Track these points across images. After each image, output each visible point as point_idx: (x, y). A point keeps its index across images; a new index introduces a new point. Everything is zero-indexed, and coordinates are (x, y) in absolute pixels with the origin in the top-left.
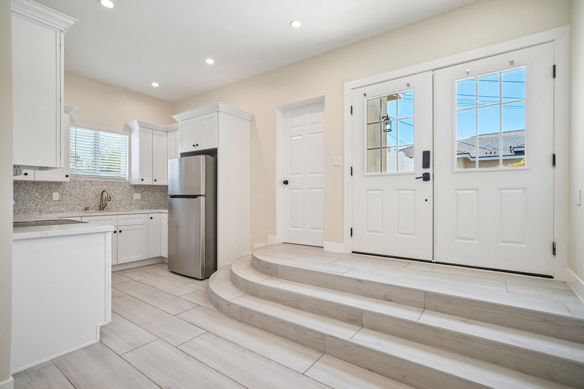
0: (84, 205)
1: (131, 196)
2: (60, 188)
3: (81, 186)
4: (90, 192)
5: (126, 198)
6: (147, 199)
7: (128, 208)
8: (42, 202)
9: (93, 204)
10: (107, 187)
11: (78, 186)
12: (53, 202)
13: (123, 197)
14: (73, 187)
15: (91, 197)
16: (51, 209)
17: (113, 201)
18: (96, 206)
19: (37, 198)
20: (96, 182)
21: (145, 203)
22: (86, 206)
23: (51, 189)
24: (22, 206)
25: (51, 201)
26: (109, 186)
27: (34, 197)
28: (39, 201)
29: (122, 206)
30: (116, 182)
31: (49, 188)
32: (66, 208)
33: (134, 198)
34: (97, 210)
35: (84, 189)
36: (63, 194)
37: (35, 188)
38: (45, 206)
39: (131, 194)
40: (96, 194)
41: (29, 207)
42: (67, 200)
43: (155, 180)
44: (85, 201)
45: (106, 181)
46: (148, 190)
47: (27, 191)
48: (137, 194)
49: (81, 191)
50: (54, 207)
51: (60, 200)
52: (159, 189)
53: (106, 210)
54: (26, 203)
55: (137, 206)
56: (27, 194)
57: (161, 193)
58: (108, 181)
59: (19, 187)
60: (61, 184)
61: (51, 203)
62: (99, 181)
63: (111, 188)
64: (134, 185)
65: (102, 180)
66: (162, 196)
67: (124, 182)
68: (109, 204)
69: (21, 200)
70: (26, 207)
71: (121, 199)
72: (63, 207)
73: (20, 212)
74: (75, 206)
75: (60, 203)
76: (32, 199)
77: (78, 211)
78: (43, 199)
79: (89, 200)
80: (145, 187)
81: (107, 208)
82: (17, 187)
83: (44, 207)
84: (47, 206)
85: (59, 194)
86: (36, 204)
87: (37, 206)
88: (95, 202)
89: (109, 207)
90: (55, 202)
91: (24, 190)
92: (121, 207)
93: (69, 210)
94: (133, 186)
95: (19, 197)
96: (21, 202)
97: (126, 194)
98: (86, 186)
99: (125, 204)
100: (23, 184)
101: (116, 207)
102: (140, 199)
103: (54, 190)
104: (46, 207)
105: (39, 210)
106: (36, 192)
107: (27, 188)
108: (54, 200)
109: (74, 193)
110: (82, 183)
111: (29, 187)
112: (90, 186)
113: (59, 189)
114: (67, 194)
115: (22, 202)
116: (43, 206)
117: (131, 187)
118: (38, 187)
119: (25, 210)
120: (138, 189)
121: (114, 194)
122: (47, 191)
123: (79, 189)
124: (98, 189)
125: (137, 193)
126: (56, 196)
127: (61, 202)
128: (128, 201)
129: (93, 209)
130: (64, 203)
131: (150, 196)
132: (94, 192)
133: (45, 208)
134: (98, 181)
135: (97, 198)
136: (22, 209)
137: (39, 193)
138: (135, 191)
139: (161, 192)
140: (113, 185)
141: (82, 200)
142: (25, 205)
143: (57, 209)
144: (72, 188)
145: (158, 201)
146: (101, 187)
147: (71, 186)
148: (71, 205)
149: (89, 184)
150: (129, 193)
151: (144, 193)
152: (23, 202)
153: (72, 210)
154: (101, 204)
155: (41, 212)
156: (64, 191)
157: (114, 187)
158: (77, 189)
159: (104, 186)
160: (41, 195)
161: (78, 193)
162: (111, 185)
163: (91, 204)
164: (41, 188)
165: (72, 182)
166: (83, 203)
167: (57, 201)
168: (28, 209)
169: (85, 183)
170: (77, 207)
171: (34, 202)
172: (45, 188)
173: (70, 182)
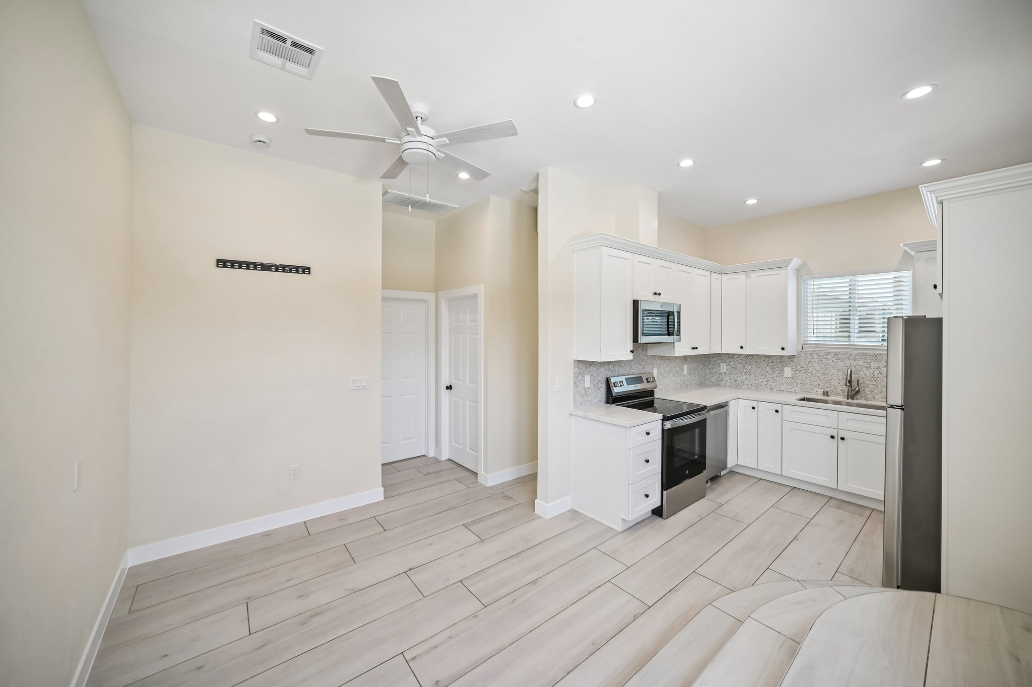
0: (825, 387)
2: (793, 363)
3: (821, 360)
4: (834, 370)
8: (773, 378)
9: (840, 388)
10: (864, 363)
11: (816, 360)
14: (810, 361)
15: (836, 377)
16: (783, 387)
17: (877, 387)
18: (844, 391)
19: (768, 373)
20: (845, 354)
22: (828, 389)
23: (782, 363)
25: (782, 377)
26: (869, 361)
27: (765, 371)
28: (770, 376)
30: (883, 354)
31: (780, 362)
32: (799, 388)
34: (845, 398)
35: (826, 364)
36: (796, 370)
37: (766, 361)
38: (776, 382)
40: (844, 374)
42: (802, 379)
44: (826, 382)
45: (863, 354)
47: (759, 365)
49: (821, 367)
50: (785, 386)
51: (793, 378)
56: (759, 368)
58: (866, 354)
60: (793, 358)
61: (781, 380)
62: (851, 353)
63: (873, 365)
65: (856, 352)
68: (869, 391)
69: (753, 373)
70: (758, 382)
72: (796, 386)
73: (752, 386)
74: (812, 387)
75: (793, 381)
76: (763, 374)
77: (817, 394)
78: (774, 374)
81: (866, 396)
82: (750, 360)
83: (775, 384)
85: (791, 370)
86: (767, 380)
87: (768, 382)
88: (843, 385)
89: (868, 396)
90: (788, 379)
91: (756, 364)
93: (804, 392)
96: (753, 376)
98: (828, 361)
100: (756, 357)
103: (786, 366)
104: (777, 384)
105: (770, 386)
106: (767, 366)
107: (760, 361)
109: (811, 369)
110: (822, 356)
112: (835, 360)
114: (801, 370)
116: (774, 382)
118: (769, 361)
119: (757, 385)
122: (779, 365)
123: (818, 364)
124: (849, 365)
126: (788, 372)
129: (840, 395)
130: (799, 382)
132: (842, 370)
133: (776, 386)
134: (847, 353)
136: (754, 383)
137: (770, 367)
140: (876, 360)
141: (823, 380)
142: (757, 379)
143: (790, 388)
144: (809, 363)
146: (854, 362)
147: (807, 360)
148: (806, 386)
149: (833, 358)
152: (755, 376)
153: (808, 392)
154: (848, 389)
155: (771, 389)
156: (798, 366)
157: (879, 364)
158: (815, 364)
159: (860, 361)
160: (772, 370)
161: (817, 369)
162: (873, 359)
163: (837, 386)
164: (772, 361)
165: (808, 355)
166: (824, 384)
167: (790, 378)
168: (760, 384)
169: (827, 356)
170: (815, 389)
171: (765, 377)
172: (776, 361)
173: (806, 355)
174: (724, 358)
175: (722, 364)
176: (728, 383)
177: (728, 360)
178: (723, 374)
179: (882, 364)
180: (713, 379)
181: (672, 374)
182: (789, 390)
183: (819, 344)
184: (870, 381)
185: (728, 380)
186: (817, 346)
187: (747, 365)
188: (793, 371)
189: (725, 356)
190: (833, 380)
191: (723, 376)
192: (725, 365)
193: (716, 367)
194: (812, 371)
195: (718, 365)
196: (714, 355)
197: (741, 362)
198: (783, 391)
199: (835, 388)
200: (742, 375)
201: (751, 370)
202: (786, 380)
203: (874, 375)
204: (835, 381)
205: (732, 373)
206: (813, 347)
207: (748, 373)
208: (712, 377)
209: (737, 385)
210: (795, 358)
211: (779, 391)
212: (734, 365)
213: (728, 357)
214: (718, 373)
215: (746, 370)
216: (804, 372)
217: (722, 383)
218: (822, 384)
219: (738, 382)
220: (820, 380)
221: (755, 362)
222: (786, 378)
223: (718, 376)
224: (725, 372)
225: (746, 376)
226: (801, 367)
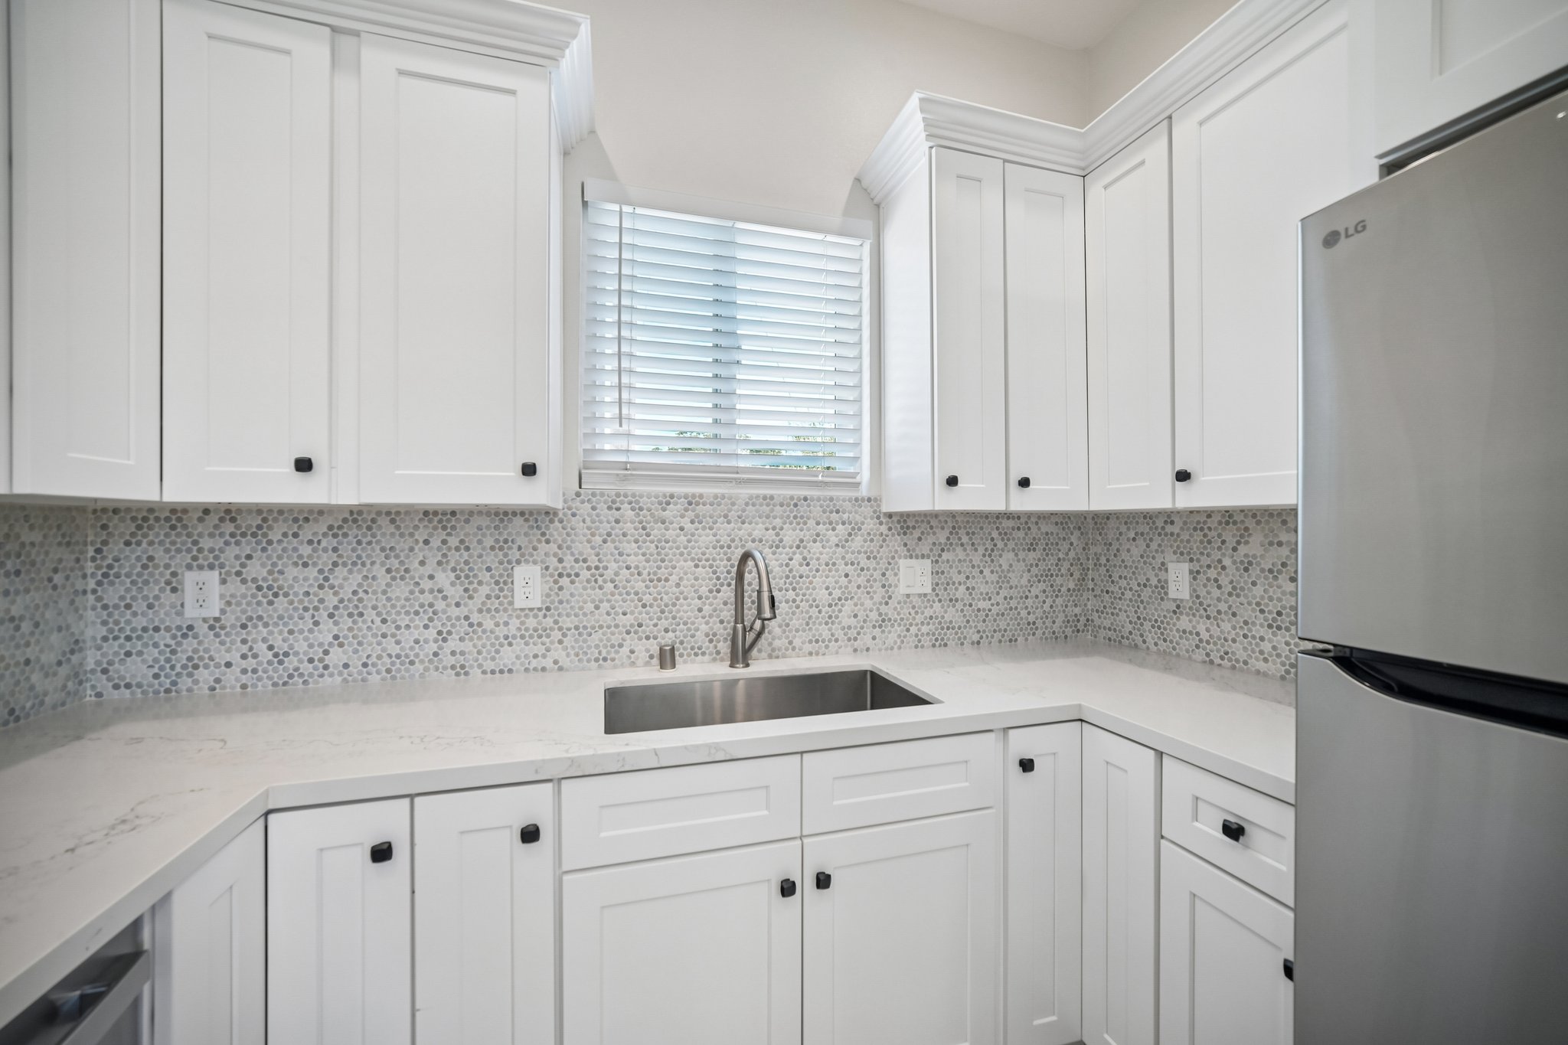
0: (659, 631)
1: (884, 575)
2: (548, 542)
3: (644, 528)
4: (685, 561)
5: (859, 587)
6: (962, 588)
7: (870, 643)
8: (467, 618)
9: (704, 627)
10: (767, 529)
11: (629, 528)
12: (518, 617)
13: (843, 581)
14: (609, 534)
15: (693, 586)
16: (507, 656)
17: (798, 607)
18: (715, 635)
19: (445, 598)
20: (717, 500)
21: (952, 615)
22: (671, 638)
23: (510, 548)
24: (379, 644)
25: (505, 610)
26: (778, 522)
27: (431, 591)
28: (455, 612)
29: (839, 634)
30: (812, 500)
31: (497, 541)
32: (573, 647)
33: (896, 586)
34: (725, 661)
35: (659, 541)
36: (560, 575)
37: (436, 542)
38: (479, 638)
39: (883, 565)
40: (714, 573)
41: (412, 649)
42: (581, 608)
43: (1024, 483)
44: (663, 612)
45: (765, 498)
46: (965, 539)
47: (402, 563)
48: (914, 561)
49: (644, 555)
50: (519, 645)
51: (548, 609)
52: (1021, 534)
53: (764, 655)
54: (398, 628)
55: (913, 629)
56: (402, 578)
57: (1032, 554)
58: (772, 498)
59: (364, 540)
60: (552, 521)
61: (506, 624)
62: (730, 498)
63: (790, 535)
64: (896, 513)
65: (745, 492)
66: (1035, 571)
67: (850, 500)
69: (374, 608)
70: (395, 650)
71: (837, 593)
72: (560, 642)
73: (369, 673)
74: (616, 639)
75: (549, 622)
76: (422, 606)
77: (633, 664)
78: (470, 602)
79: (682, 605)
80: (950, 524)
81: (770, 644)
82: (359, 543)
83: (475, 646)
84: (488, 638)
85: (543, 576)
86: (440, 633)
87: (445, 640)
88: (711, 616)
89: (777, 643)
90: (526, 616)
91: (387, 557)
92: (836, 640)
93: (589, 661)
94: (895, 519)
95: (366, 592)
96: (372, 622)
97: (862, 565)
98: (667, 529)
99: (852, 621)
100: (384, 521)
101: (810, 642)
102: (928, 590)
103: (523, 555)
104: (484, 646)
105: (452, 660)
106: (439, 563)
107: (402, 545)
108: (522, 610)
109: (613, 566)
110: (649, 510)
111: (410, 542)
112: (688, 526)
113: (543, 547)
114: (577, 575)
115: (378, 620)
116: (471, 639)
117: (884, 529)
118: (449, 539)
119: (393, 664)
120: (920, 539)
121: (801, 565)
122: (491, 559)
123: (634, 545)
124: (725, 540)
125: (911, 557)
126: (529, 584)
127: (552, 616)
128: (868, 603)
129: (704, 654)
130: (567, 622)
131: (975, 572)
132: (707, 560)
133: (479, 653)
134: (723, 497)
135: (718, 591)
136: (379, 657)
137: (454, 570)
138: (901, 549)
139: (1032, 548)
140: (795, 517)
141: (651, 606)
142: (393, 635)
143: (536, 656)
144: (605, 541)
145: (1013, 603)
146: (740, 530)
147: (598, 528)
148: (596, 637)
149: (682, 516)
150: (875, 558)
151: (945, 556)
152: (384, 621)
153: (605, 659)
154: (735, 629)
155: (461, 670)
156: (566, 555)
157: (801, 530)
158: (625, 544)
159: (757, 524)
160: (462, 584)
161: (633, 565)
162: (788, 517)
163: (693, 623)
164: (462, 542)
165: (602, 508)
166: (655, 621)
167: (536, 611)
168: (407, 656)
169: (664, 510)
170: (628, 642)
171: (431, 620)
172: (480, 542)
173: (594, 508)
174: (206, 543)
175: (190, 578)
176: (231, 677)
177: (232, 551)
178: (202, 629)
179: (809, 530)
180: (136, 669)
182: (534, 663)
183: (635, 466)
185: (234, 657)
186: (629, 472)
187: (342, 572)
188: (548, 578)
189: (216, 527)
190: (682, 600)
191: (200, 643)
192: (215, 575)
193: (157, 598)
194: (617, 574)
195: (168, 583)
196: (139, 527)
197: (310, 557)
198: (510, 671)
199: (689, 630)
200: (316, 623)
201: (361, 594)
202: (522, 623)
203: (791, 571)
204: (689, 605)
205: (260, 618)
206: (618, 475)
207: (346, 608)
208: (128, 654)
209: (291, 676)
210: (557, 523)
211: (493, 672)
212: (270, 572)
213: (232, 535)
214: (168, 629)
215: (336, 594)
216: (588, 581)
217: (196, 682)
218: (651, 619)
219: (296, 664)
220: (644, 606)
221: (383, 549)
222: (523, 614)
223: (173, 642)
224: (217, 620)
225: (336, 623)
226: (577, 561)
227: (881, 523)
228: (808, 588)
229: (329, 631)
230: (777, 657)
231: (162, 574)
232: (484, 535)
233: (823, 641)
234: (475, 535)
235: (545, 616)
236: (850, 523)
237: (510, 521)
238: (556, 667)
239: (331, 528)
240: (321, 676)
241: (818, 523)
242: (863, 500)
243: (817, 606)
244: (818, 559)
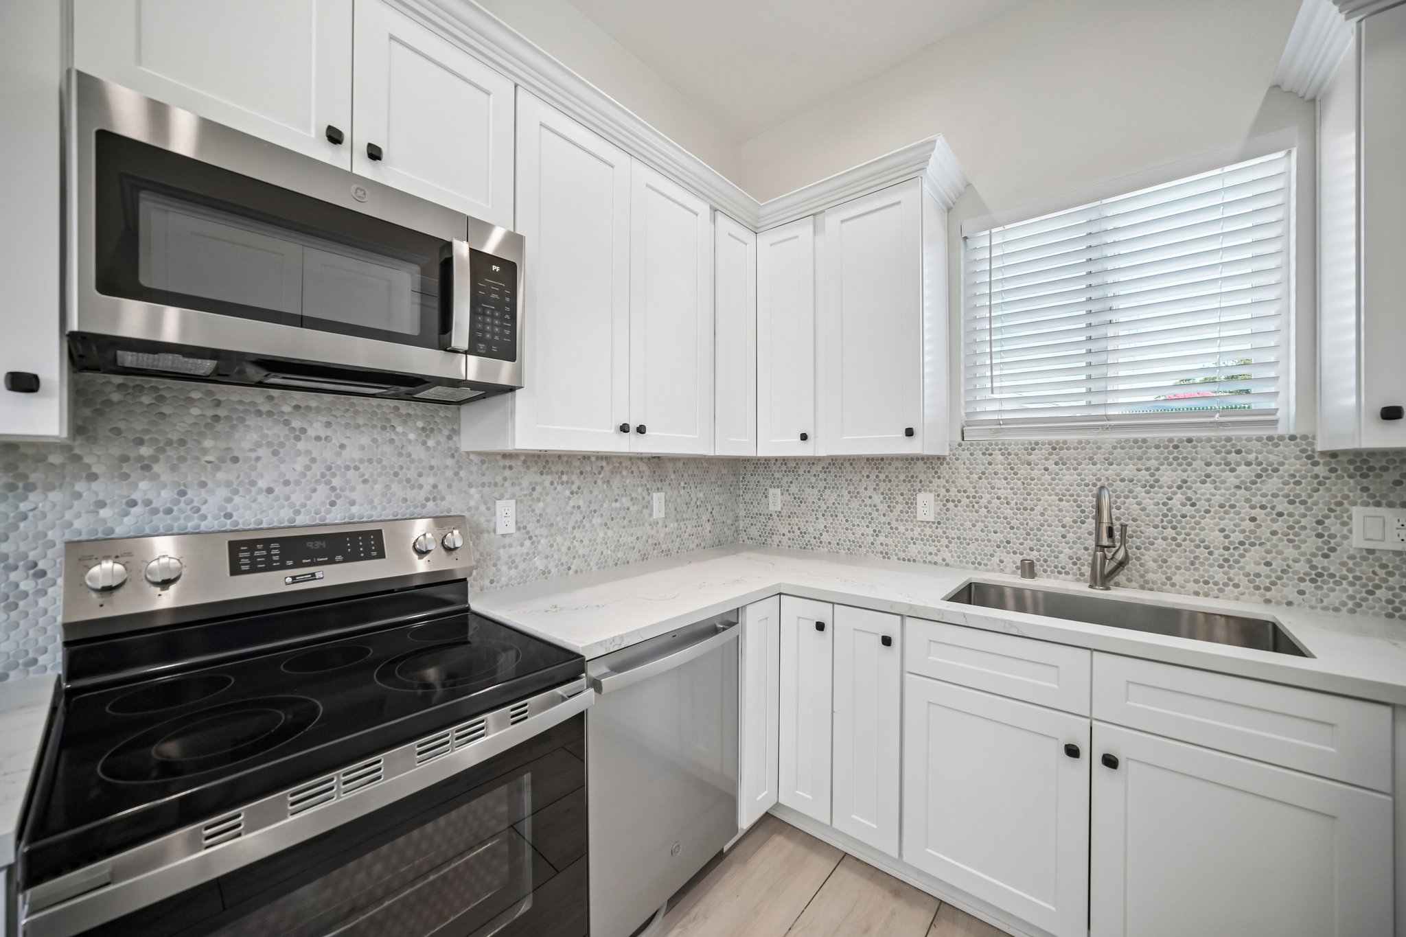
0: (1025, 549)
1: (1321, 523)
2: (939, 478)
3: (1012, 469)
4: (1050, 495)
8: (889, 524)
9: (1067, 551)
10: (1139, 470)
11: (1000, 469)
12: (919, 526)
13: (1248, 525)
14: (983, 473)
15: (1056, 516)
16: (913, 550)
17: (1179, 545)
18: (1079, 559)
19: (877, 510)
20: (1081, 445)
22: (1034, 555)
23: (915, 481)
24: (845, 533)
25: (912, 521)
26: (1153, 463)
27: (870, 506)
28: (883, 519)
29: (1241, 580)
30: (1199, 440)
31: (907, 476)
32: (956, 552)
33: (1345, 537)
34: (1085, 581)
35: (1026, 479)
36: (948, 501)
37: (873, 477)
38: (896, 537)
39: (1319, 511)
40: (1079, 506)
41: (860, 538)
42: (962, 525)
44: (1028, 534)
45: (1136, 441)
47: (856, 488)
48: (1384, 510)
49: (1012, 489)
50: (920, 545)
51: (939, 523)
53: (1133, 583)
54: (854, 525)
55: (1383, 593)
56: (856, 497)
58: (1144, 441)
59: (838, 475)
60: (941, 464)
61: (912, 530)
62: (1096, 443)
63: (1168, 476)
64: (1345, 452)
65: (1113, 437)
67: (1259, 439)
68: (1155, 561)
69: (842, 513)
70: (852, 538)
71: (1237, 537)
72: (947, 546)
73: (840, 549)
74: (989, 550)
75: (939, 531)
76: (865, 514)
77: (1003, 570)
78: (892, 514)
79: (1046, 531)
81: (1142, 576)
82: (836, 476)
83: (894, 541)
84: (901, 538)
85: (935, 500)
86: (874, 531)
87: (877, 536)
88: (1074, 543)
89: (1150, 576)
90: (925, 526)
91: (848, 485)
92: (1236, 586)
93: (967, 563)
94: (1342, 458)
95: (839, 503)
96: (842, 520)
97: (1279, 509)
98: (1032, 469)
99: (1263, 569)
100: (847, 464)
101: (1196, 581)
103: (923, 486)
104: (899, 542)
105: (881, 549)
106: (875, 489)
107: (856, 478)
108: (922, 522)
109: (987, 496)
110: (1016, 455)
111: (859, 476)
112: (1052, 467)
113: (936, 481)
114: (959, 501)
115: (844, 520)
116: (892, 537)
117: (1321, 470)
118: (880, 474)
119: (851, 545)
120: (1397, 483)
122: (904, 488)
123: (1004, 482)
124: (1092, 480)
125: (1378, 504)
126: (926, 505)
127: (942, 528)
128: (1290, 552)
129: (1067, 573)
130: (952, 534)
132: (1072, 495)
133: (896, 546)
134: (1088, 442)
135: (1083, 522)
136: (845, 541)
137: (882, 494)
138: (1355, 495)
140: (1176, 458)
141: (1018, 528)
142: (851, 530)
143: (930, 554)
144: (980, 478)
146: (1106, 470)
147: (975, 469)
148: (973, 546)
149: (1047, 459)
150: (1304, 503)
152: (847, 521)
153: (980, 564)
154: (1095, 557)
155: (886, 556)
156: (951, 487)
157: (1185, 471)
158: (996, 480)
159: (1126, 465)
160: (887, 502)
161: (1002, 496)
162: (1166, 458)
163: (1057, 547)
164: (887, 477)
165: (978, 454)
166: (1021, 540)
167: (931, 523)
168: (858, 542)
169: (1030, 454)
170: (998, 554)
171: (870, 522)
172: (897, 477)
173: (972, 454)
174: (776, 475)
175: (771, 491)
176: (785, 540)
177: (785, 479)
178: (775, 516)
179: (1195, 470)
180: (754, 531)
181: (597, 521)
182: (930, 558)
183: (1006, 422)
184: (1156, 527)
185: (787, 533)
186: (1002, 426)
187: (828, 492)
188: (939, 502)
189: (780, 467)
190: (1046, 527)
191: (774, 523)
192: (778, 491)
193: (760, 500)
194: (989, 502)
195: (764, 494)
196: (755, 468)
197: (815, 483)
198: (914, 561)
199: (1052, 551)
200: (817, 519)
201: (837, 505)
202: (922, 531)
203: (1170, 510)
204: (1054, 531)
205: (795, 513)
206: (991, 429)
207: (830, 511)
208: (752, 524)
209: (807, 545)
210: (945, 465)
211: (904, 560)
212: (799, 491)
213: (785, 472)
214: (764, 515)
215: (825, 503)
216: (967, 506)
217: (773, 541)
218: (1018, 538)
219: (809, 539)
220: (1012, 528)
221: (847, 480)
222: (923, 525)
223: (765, 521)
224: (780, 512)
225: (825, 520)
226: (959, 491)
227: (1315, 464)
228: (1193, 528)
229: (823, 523)
230: (1152, 590)
231: (762, 489)
232: (899, 473)
233: (1216, 584)
234: (894, 472)
235: (937, 528)
236: (1260, 464)
237: (915, 463)
238: (944, 563)
239: (823, 468)
240: (819, 547)
241: (1208, 464)
242: (1281, 438)
243: (1207, 547)
244: (1209, 500)
